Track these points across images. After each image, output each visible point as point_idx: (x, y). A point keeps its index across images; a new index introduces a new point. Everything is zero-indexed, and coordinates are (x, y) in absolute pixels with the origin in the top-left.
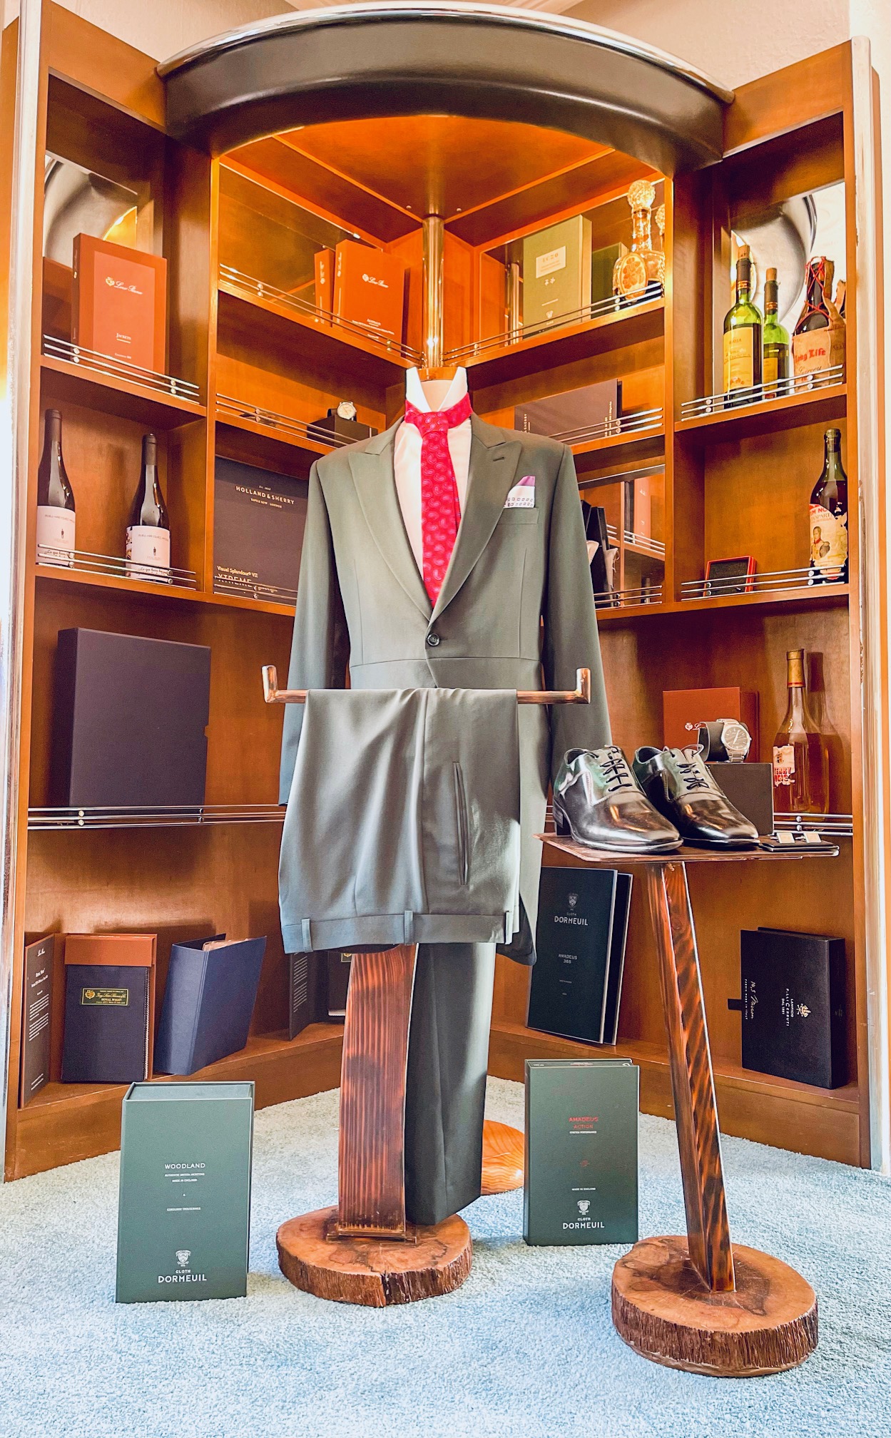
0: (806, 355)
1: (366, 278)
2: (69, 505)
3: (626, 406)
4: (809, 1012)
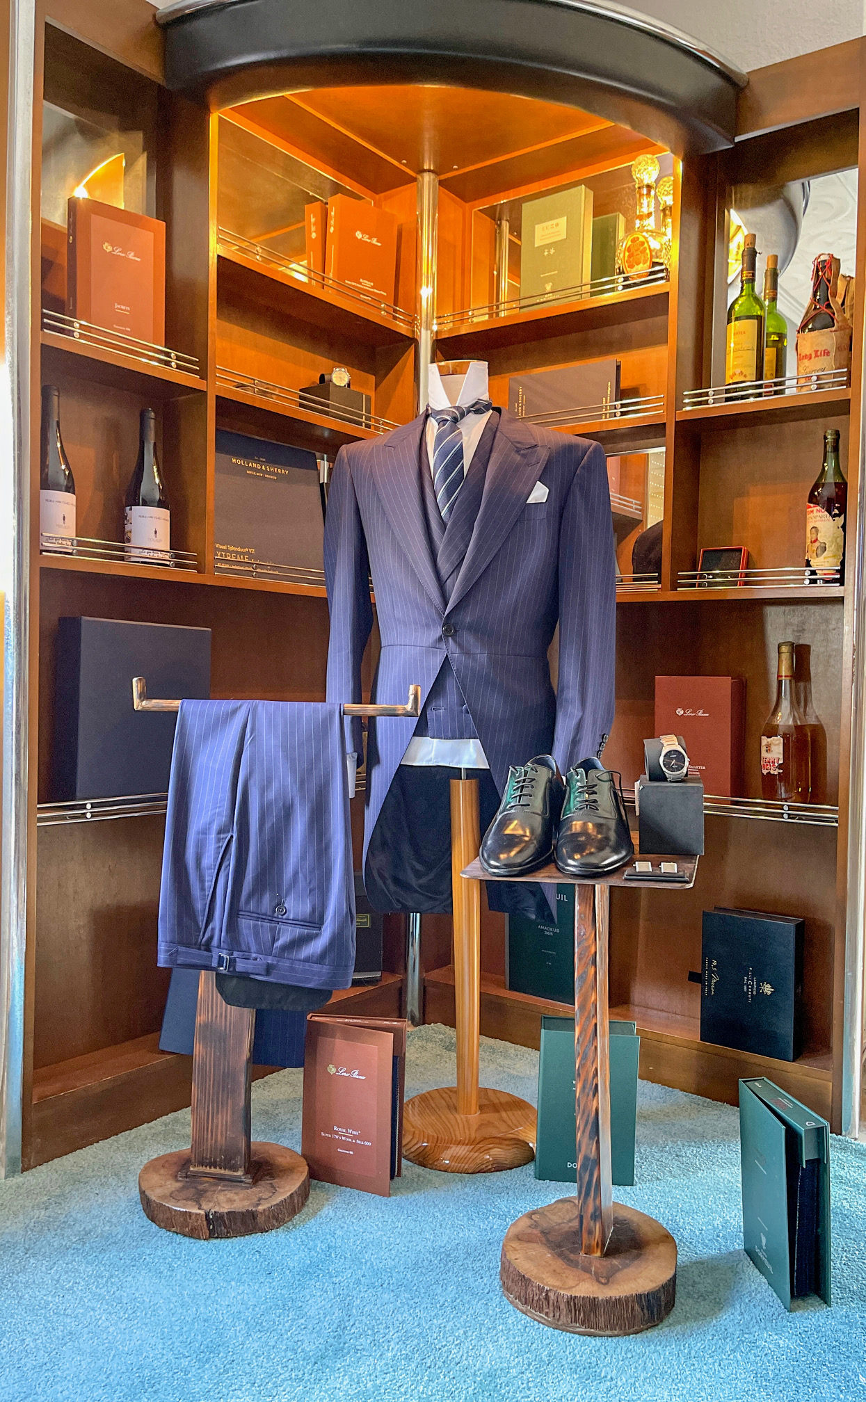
0: (811, 355)
1: (359, 235)
2: (70, 488)
3: (623, 385)
4: (772, 990)
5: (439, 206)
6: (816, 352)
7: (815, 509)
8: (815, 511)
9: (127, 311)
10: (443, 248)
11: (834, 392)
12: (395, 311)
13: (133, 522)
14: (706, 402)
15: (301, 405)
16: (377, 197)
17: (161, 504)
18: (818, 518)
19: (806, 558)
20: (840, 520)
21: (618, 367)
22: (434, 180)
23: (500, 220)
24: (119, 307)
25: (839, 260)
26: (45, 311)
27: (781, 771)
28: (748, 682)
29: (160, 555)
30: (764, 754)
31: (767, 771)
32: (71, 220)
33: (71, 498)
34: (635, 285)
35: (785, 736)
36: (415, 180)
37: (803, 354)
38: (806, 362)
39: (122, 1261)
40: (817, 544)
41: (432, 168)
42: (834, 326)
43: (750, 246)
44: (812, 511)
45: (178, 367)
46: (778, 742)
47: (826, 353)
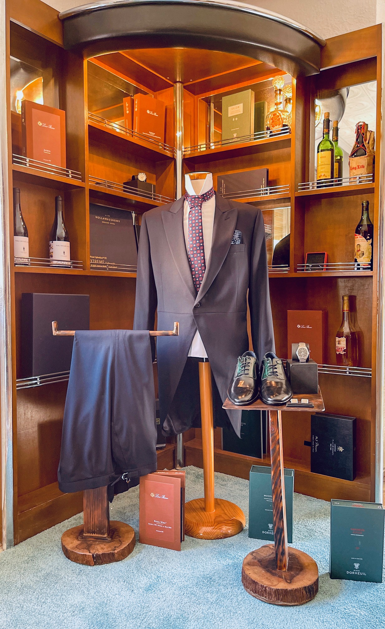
0: (356, 167)
1: (148, 112)
2: (26, 234)
3: (270, 179)
4: (343, 449)
5: (183, 97)
6: (358, 166)
7: (359, 236)
8: (359, 237)
9: (49, 152)
10: (186, 116)
11: (366, 184)
12: (165, 146)
13: (53, 248)
14: (308, 188)
15: (124, 191)
16: (155, 93)
17: (66, 239)
18: (360, 241)
19: (355, 258)
20: (370, 241)
21: (268, 172)
22: (181, 86)
23: (210, 103)
24: (46, 151)
25: (367, 124)
26: (14, 155)
27: (345, 353)
28: (328, 312)
29: (66, 263)
30: (337, 345)
31: (339, 353)
32: (23, 111)
33: (26, 239)
34: (276, 135)
35: (347, 337)
36: (173, 86)
37: (352, 167)
38: (354, 170)
39: (66, 588)
40: (360, 252)
41: (180, 81)
42: (366, 154)
43: (327, 118)
44: (357, 237)
45: (73, 177)
46: (343, 340)
47: (363, 167)
